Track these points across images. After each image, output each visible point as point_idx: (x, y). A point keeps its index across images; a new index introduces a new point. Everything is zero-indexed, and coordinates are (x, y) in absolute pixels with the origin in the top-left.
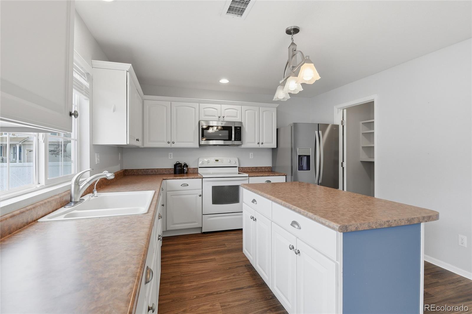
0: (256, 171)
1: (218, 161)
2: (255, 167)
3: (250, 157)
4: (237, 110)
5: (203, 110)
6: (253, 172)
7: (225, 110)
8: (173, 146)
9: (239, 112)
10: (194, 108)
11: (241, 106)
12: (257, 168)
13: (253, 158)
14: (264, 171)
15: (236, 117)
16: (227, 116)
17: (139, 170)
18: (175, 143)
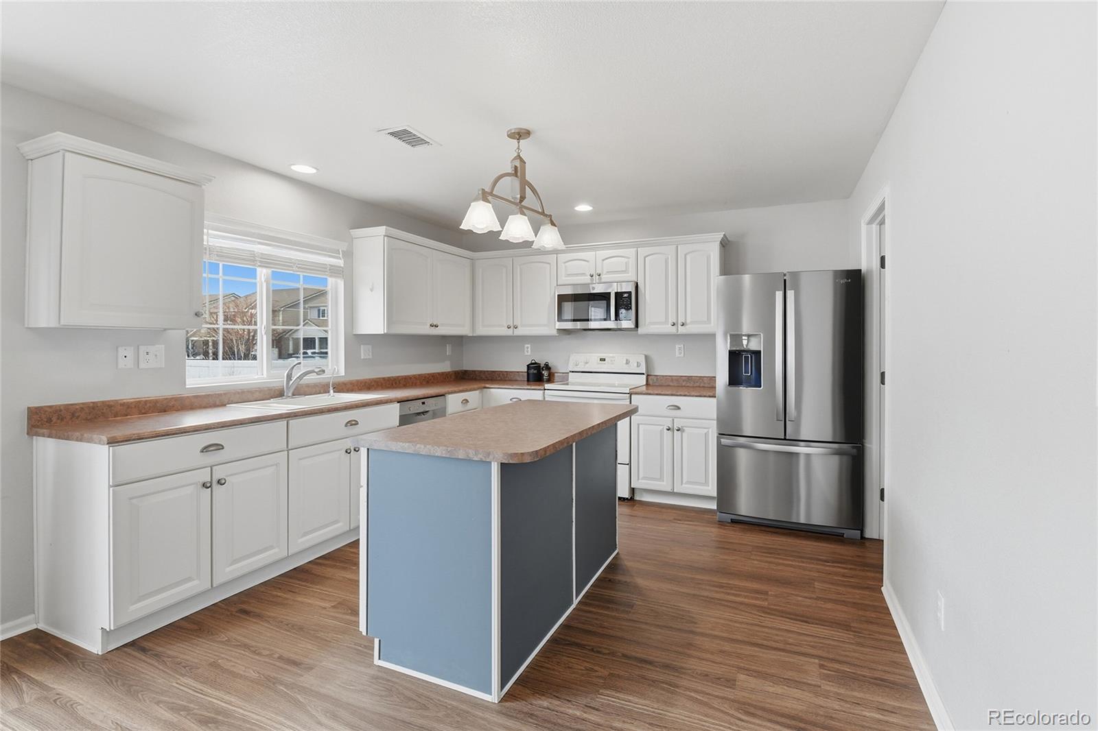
0: (688, 385)
1: (604, 360)
2: (685, 376)
3: (677, 355)
4: (628, 258)
5: (563, 265)
6: (682, 386)
7: (603, 260)
8: (518, 332)
9: (632, 261)
10: (548, 263)
11: (635, 249)
12: (689, 378)
13: (682, 355)
14: (706, 385)
15: (625, 272)
16: (608, 272)
17: (484, 372)
18: (519, 327)
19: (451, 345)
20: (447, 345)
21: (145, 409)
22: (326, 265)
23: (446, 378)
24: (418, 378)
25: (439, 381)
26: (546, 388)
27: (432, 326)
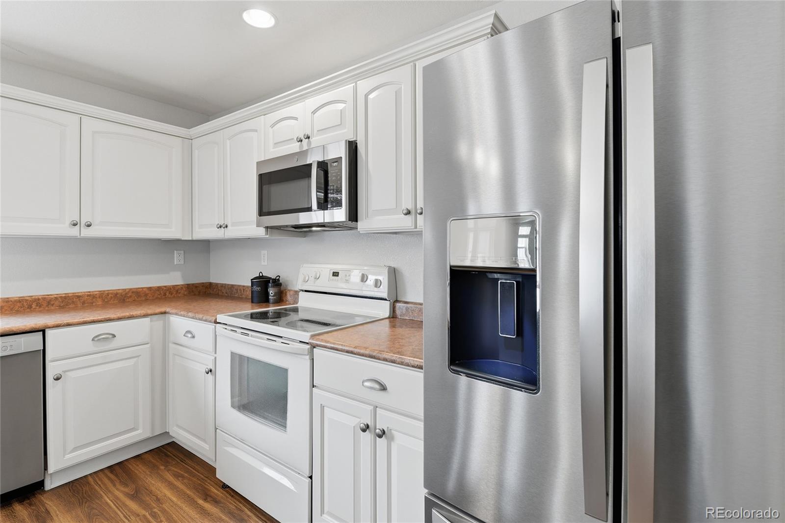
1: (338, 274)
4: (345, 102)
5: (271, 130)
7: (314, 112)
9: (349, 106)
10: (256, 131)
11: (354, 84)
15: (340, 126)
16: (319, 131)
17: (223, 286)
18: (229, 227)
19: (182, 252)
20: (175, 251)
23: (167, 294)
24: (97, 296)
25: (150, 298)
26: (217, 321)
27: (75, 225)
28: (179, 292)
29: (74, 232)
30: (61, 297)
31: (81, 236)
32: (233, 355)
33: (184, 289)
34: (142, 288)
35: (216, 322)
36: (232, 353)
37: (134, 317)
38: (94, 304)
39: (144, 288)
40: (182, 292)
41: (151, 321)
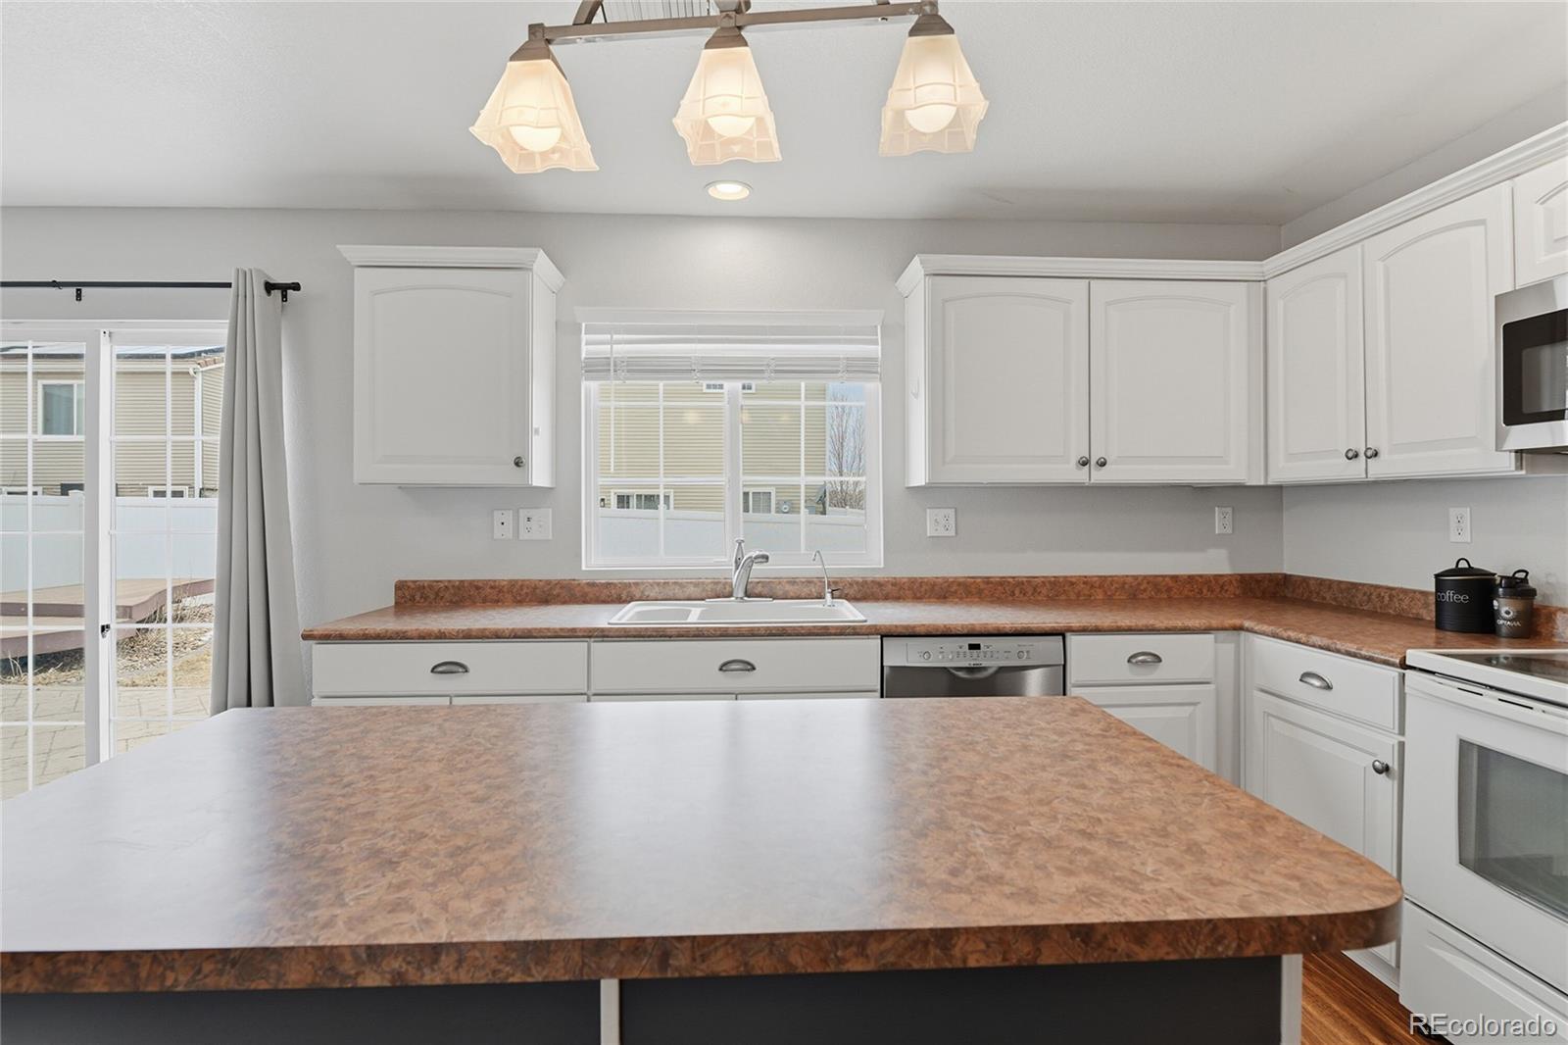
5: (1540, 208)
8: (1378, 470)
10: (1480, 222)
17: (1325, 584)
18: (1383, 455)
19: (1229, 510)
20: (1217, 508)
21: (520, 595)
22: (838, 359)
23: (1205, 591)
24: (1097, 585)
25: (1176, 596)
26: (1408, 663)
27: (1084, 464)
28: (1226, 588)
29: (1081, 476)
30: (1050, 582)
31: (1092, 481)
32: (1465, 746)
33: (1235, 585)
34: (1162, 576)
35: (1404, 665)
36: (1461, 740)
37: (1189, 629)
38: (1092, 598)
39: (1166, 576)
40: (1231, 589)
41: (1216, 642)
